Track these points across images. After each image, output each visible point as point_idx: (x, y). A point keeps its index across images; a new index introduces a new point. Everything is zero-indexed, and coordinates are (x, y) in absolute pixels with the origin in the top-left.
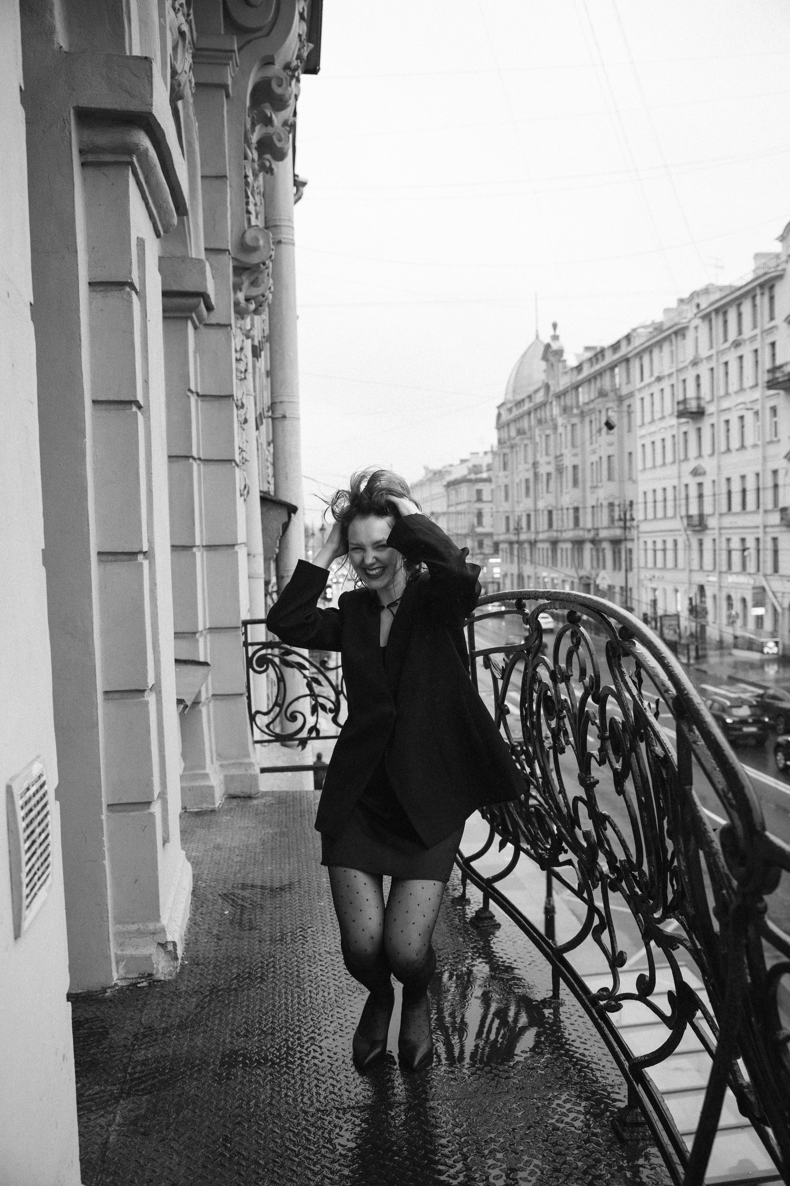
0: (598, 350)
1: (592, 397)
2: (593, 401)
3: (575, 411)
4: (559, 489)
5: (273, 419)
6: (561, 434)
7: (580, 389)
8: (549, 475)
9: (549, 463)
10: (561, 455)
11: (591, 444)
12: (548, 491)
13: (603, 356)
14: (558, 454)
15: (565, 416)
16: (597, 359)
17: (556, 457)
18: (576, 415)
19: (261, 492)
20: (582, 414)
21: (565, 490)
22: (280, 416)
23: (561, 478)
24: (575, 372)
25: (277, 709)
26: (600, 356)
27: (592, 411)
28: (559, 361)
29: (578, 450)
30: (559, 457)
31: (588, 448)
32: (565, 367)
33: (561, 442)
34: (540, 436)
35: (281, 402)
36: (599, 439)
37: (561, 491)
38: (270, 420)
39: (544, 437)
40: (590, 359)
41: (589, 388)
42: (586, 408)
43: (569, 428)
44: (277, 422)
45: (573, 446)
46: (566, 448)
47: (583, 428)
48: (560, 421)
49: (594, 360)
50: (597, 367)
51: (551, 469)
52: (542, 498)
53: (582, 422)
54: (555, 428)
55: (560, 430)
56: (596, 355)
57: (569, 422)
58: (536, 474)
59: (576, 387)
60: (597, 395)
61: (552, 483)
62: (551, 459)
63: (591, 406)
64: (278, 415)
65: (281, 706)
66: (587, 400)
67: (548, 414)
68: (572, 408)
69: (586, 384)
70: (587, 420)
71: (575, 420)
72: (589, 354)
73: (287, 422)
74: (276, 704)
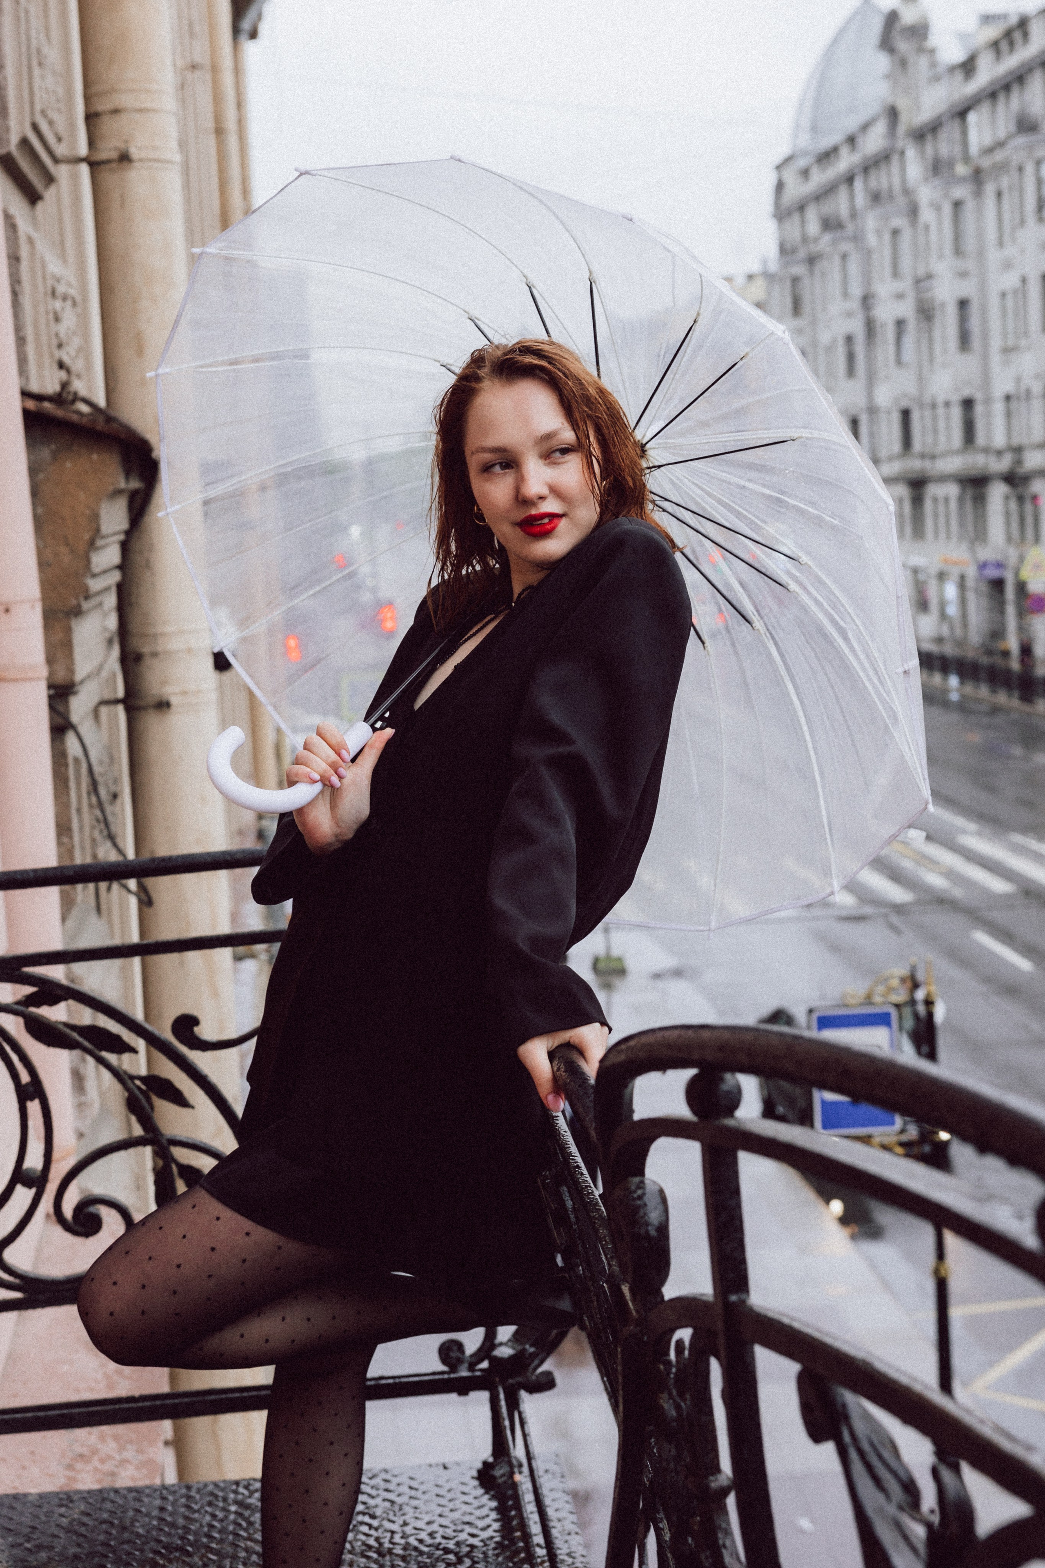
0: (1014, 20)
1: (1002, 134)
2: (1000, 144)
3: (961, 170)
4: (925, 358)
5: (94, 165)
6: (927, 228)
7: (972, 117)
8: (900, 324)
9: (900, 296)
10: (929, 276)
11: (1001, 244)
12: (899, 362)
13: (1026, 35)
14: (921, 271)
15: (937, 182)
16: (1011, 44)
17: (918, 281)
18: (963, 180)
19: (26, 394)
20: (978, 177)
21: (939, 358)
22: (114, 155)
23: (930, 331)
24: (959, 76)
25: (23, 1196)
26: (1017, 36)
27: (1002, 168)
28: (921, 50)
29: (970, 264)
30: (922, 281)
31: (994, 256)
32: (933, 65)
33: (927, 243)
34: (879, 233)
35: (116, 111)
36: (1020, 234)
37: (931, 361)
38: (84, 169)
39: (887, 237)
40: (995, 45)
41: (993, 112)
42: (986, 163)
43: (947, 209)
44: (108, 178)
45: (958, 251)
46: (941, 256)
47: (979, 210)
48: (926, 194)
49: (1004, 46)
50: (1012, 62)
51: (907, 309)
52: (887, 377)
53: (978, 193)
54: (913, 211)
55: (926, 215)
56: (1008, 34)
57: (946, 195)
58: (870, 327)
59: (962, 114)
60: (1012, 127)
61: (909, 341)
62: (905, 285)
63: (999, 156)
64: (106, 152)
65: (38, 1182)
66: (988, 141)
67: (896, 181)
68: (951, 164)
69: (985, 108)
70: (990, 189)
71: (960, 192)
72: (993, 32)
73: (135, 176)
74: (19, 1176)
